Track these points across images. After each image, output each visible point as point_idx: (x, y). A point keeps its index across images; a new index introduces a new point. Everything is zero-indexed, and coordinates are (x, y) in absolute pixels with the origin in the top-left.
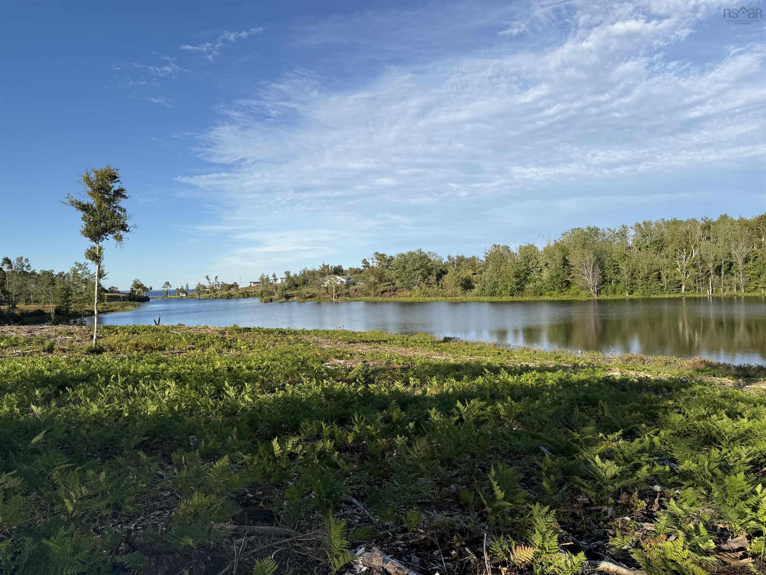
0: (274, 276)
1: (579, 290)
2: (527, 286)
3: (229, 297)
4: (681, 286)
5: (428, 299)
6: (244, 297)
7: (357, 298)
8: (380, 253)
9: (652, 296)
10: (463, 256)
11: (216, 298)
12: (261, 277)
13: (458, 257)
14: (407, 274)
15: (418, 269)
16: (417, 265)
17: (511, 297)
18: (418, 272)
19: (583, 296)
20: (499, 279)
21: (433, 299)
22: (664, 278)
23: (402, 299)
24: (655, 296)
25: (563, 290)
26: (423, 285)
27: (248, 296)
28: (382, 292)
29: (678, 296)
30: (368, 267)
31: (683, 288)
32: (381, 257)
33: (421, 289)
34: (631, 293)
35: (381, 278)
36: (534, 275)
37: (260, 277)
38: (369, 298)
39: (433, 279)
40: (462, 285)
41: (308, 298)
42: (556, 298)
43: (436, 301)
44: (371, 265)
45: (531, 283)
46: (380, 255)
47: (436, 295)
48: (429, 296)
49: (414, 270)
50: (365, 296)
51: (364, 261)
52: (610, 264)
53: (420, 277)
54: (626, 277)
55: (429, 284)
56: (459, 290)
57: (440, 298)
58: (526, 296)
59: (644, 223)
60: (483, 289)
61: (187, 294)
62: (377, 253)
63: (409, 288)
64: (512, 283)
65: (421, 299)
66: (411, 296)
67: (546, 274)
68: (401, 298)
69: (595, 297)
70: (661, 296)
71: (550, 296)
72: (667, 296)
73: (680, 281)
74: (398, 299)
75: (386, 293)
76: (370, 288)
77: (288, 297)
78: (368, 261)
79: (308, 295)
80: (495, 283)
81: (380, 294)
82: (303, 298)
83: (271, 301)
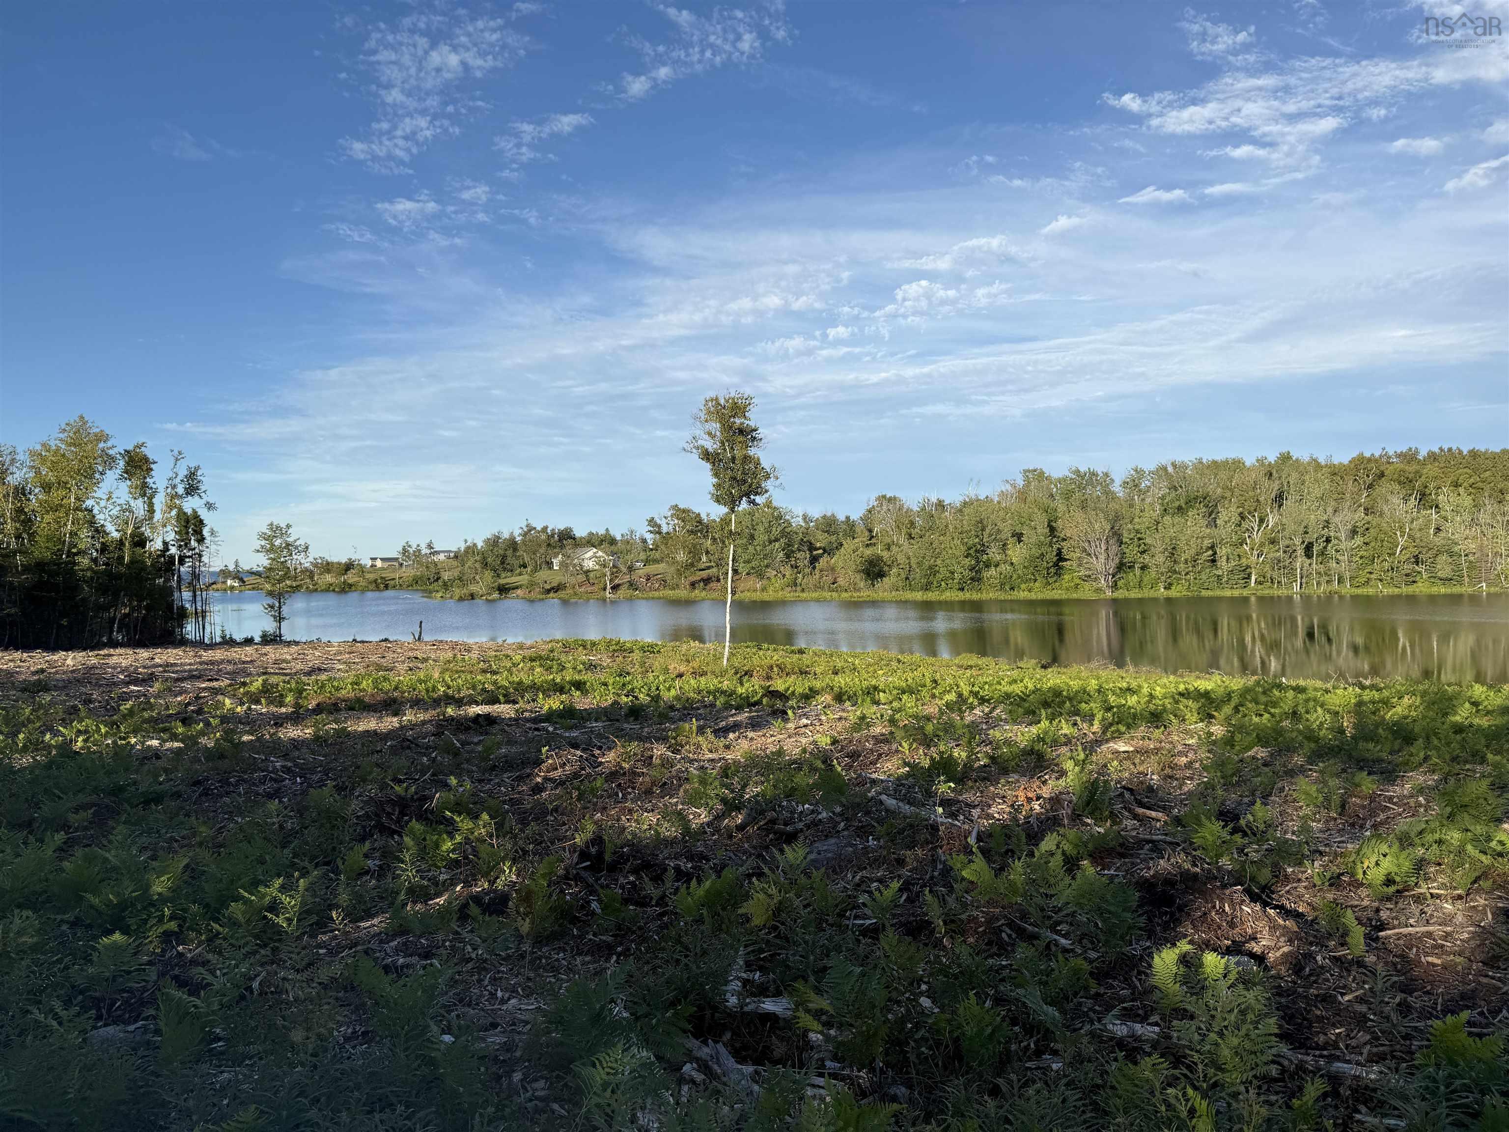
0: (430, 546)
1: (1078, 581)
2: (986, 574)
3: (346, 588)
4: (1249, 575)
5: (804, 595)
6: (378, 588)
7: (653, 594)
8: (681, 506)
9: (1204, 593)
11: (316, 590)
12: (404, 549)
14: (758, 548)
15: (777, 540)
16: (776, 531)
17: (960, 594)
18: (777, 545)
19: (1086, 593)
20: (939, 562)
21: (815, 595)
22: (1222, 563)
23: (749, 596)
24: (1209, 593)
25: (1051, 580)
26: (788, 570)
27: (387, 587)
28: (704, 582)
29: (1245, 593)
30: (660, 533)
31: (1253, 578)
32: (682, 514)
33: (784, 576)
34: (1168, 587)
36: (993, 553)
37: (400, 549)
38: (678, 594)
39: (803, 557)
40: (863, 570)
41: (548, 591)
42: (1040, 596)
43: (821, 600)
44: (665, 529)
45: (993, 569)
46: (684, 511)
47: (818, 587)
48: (803, 590)
49: (770, 542)
50: (670, 589)
51: (652, 522)
52: (1132, 536)
54: (1160, 559)
55: (796, 567)
56: (861, 579)
57: (827, 595)
58: (988, 592)
59: (1174, 465)
60: (907, 578)
61: (242, 580)
62: (675, 507)
63: (761, 576)
64: (962, 568)
65: (786, 595)
66: (764, 589)
67: (1017, 553)
68: (746, 594)
69: (1109, 593)
70: (1218, 593)
71: (1030, 591)
72: (1228, 593)
73: (1248, 567)
75: (712, 585)
76: (679, 573)
77: (503, 590)
78: (658, 522)
79: (548, 587)
80: (930, 568)
81: (702, 584)
82: (540, 593)
83: (472, 596)
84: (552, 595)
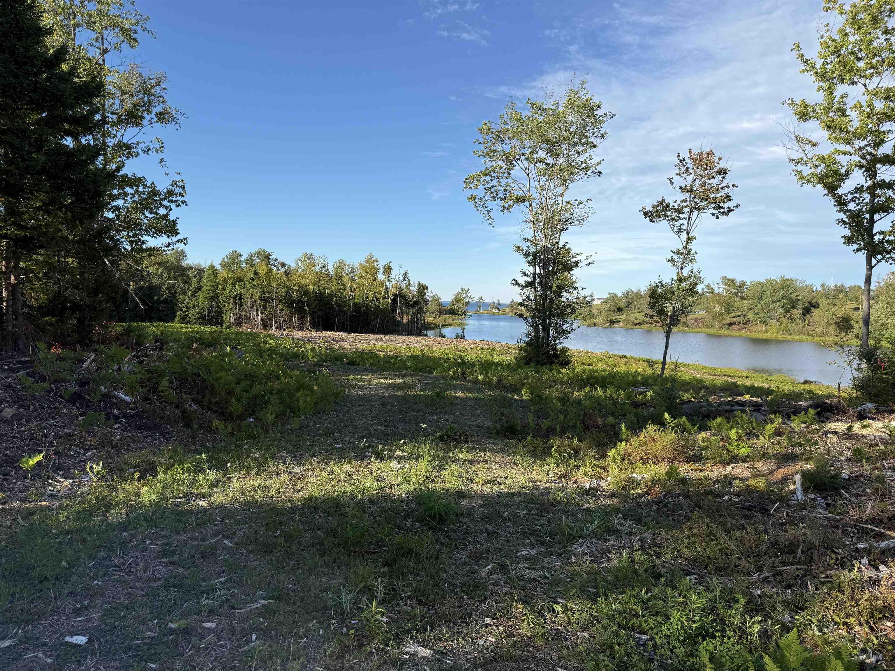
0: (592, 296)
5: (789, 337)
7: (698, 330)
8: (730, 277)
10: (842, 285)
13: (836, 286)
14: (764, 306)
15: (778, 301)
16: (778, 296)
18: (778, 304)
20: (889, 320)
21: (796, 337)
23: (755, 335)
26: (785, 321)
28: (730, 325)
30: (712, 293)
32: (730, 282)
33: (781, 324)
35: (729, 308)
38: (712, 331)
39: (797, 313)
40: (836, 323)
43: (800, 341)
44: (716, 291)
46: (729, 280)
47: (800, 333)
48: (791, 334)
49: (774, 302)
50: (707, 328)
51: (708, 287)
53: (780, 310)
55: (791, 319)
56: (832, 330)
57: (805, 338)
61: (499, 309)
62: (725, 278)
63: (765, 323)
65: (780, 337)
66: (766, 332)
68: (753, 334)
74: (748, 334)
75: (734, 327)
76: (714, 318)
77: (613, 322)
78: (712, 286)
79: (637, 322)
80: (883, 324)
81: (727, 326)
82: (631, 325)
83: (595, 325)
84: (637, 326)
